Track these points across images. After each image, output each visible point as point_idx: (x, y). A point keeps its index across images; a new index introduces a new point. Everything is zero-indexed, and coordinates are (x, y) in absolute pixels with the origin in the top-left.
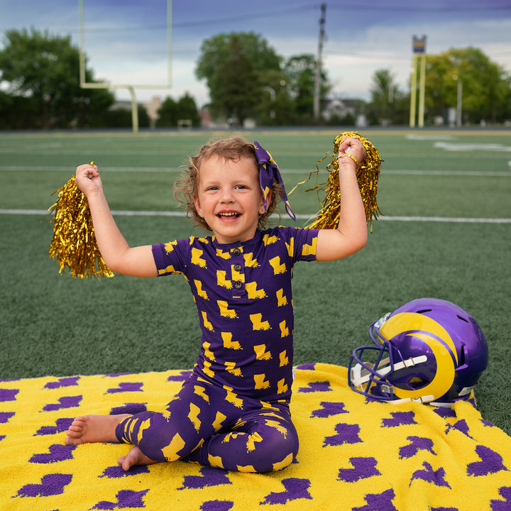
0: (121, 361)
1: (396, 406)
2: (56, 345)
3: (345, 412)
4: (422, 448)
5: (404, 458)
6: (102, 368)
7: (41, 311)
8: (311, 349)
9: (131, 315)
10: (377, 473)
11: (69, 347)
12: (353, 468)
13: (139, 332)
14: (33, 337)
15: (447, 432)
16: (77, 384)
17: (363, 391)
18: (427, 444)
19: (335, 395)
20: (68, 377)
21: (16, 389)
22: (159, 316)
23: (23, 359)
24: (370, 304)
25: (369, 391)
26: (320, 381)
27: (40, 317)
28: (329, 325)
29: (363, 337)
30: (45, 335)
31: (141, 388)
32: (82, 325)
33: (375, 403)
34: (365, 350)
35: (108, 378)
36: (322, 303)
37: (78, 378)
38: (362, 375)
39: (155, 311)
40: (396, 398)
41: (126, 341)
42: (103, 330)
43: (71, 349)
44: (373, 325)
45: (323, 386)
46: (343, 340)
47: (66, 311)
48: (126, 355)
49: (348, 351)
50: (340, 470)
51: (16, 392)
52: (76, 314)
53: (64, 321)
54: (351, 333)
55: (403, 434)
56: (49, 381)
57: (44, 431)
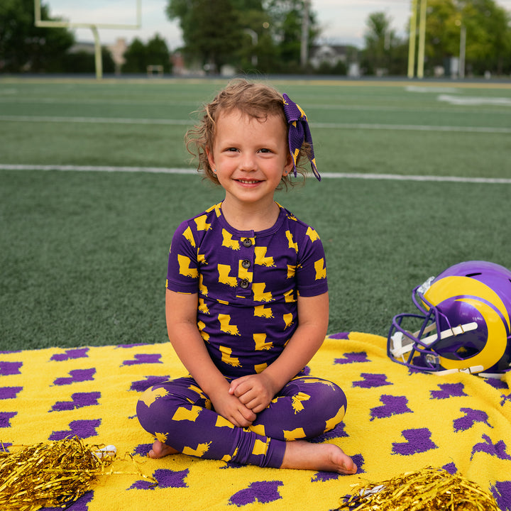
0: (131, 331)
1: (442, 377)
2: (54, 313)
3: (388, 384)
4: (479, 420)
5: (460, 431)
6: (111, 338)
7: (29, 277)
8: (338, 318)
9: (133, 281)
10: (433, 446)
11: (69, 316)
12: (407, 441)
13: (146, 299)
14: (27, 305)
15: (502, 403)
16: (87, 356)
17: (405, 362)
18: (482, 416)
19: (376, 365)
20: (75, 348)
21: (19, 361)
23: (19, 329)
24: (396, 270)
25: (412, 362)
26: (356, 351)
27: (29, 283)
28: (355, 292)
29: (394, 305)
30: (39, 303)
31: (160, 360)
32: (80, 292)
33: (420, 374)
34: (404, 318)
35: (121, 350)
36: (343, 268)
37: (87, 350)
38: (404, 345)
39: (159, 276)
40: (442, 369)
41: (133, 310)
42: (105, 297)
43: (72, 318)
44: (416, 291)
45: (361, 356)
46: (372, 309)
47: (58, 277)
48: (136, 324)
49: (381, 319)
50: (393, 444)
51: (20, 364)
52: (71, 280)
53: (59, 287)
54: (380, 301)
55: (453, 407)
56: (55, 353)
57: (60, 406)
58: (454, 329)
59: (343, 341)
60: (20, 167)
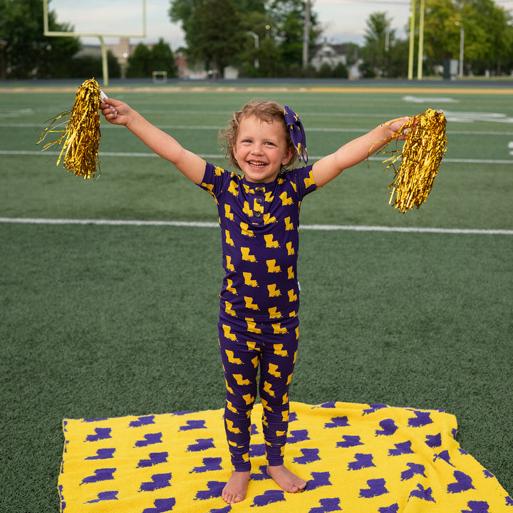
0: (181, 399)
2: (122, 384)
3: (361, 444)
4: (417, 472)
5: (405, 480)
6: (168, 407)
7: (97, 348)
8: (329, 386)
9: (176, 352)
10: (386, 491)
11: (134, 386)
12: (370, 488)
13: (187, 369)
14: (101, 376)
15: (434, 460)
16: (154, 423)
18: (421, 469)
20: (145, 416)
21: (109, 427)
22: (200, 352)
23: (101, 398)
24: (375, 337)
26: (339, 416)
27: (99, 355)
28: (342, 361)
30: (110, 374)
31: (205, 425)
32: (137, 363)
35: (177, 417)
36: (334, 336)
37: (153, 417)
39: (195, 347)
41: (179, 380)
42: (157, 368)
43: (136, 388)
45: (341, 421)
46: (354, 377)
47: (119, 348)
48: (183, 393)
49: (360, 387)
50: (361, 490)
51: (109, 430)
52: (129, 352)
54: (361, 369)
55: (403, 461)
56: (132, 420)
57: (143, 464)
59: (330, 409)
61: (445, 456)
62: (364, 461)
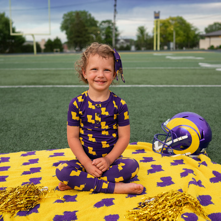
0: (52, 145)
1: (175, 157)
2: (21, 139)
3: (154, 161)
4: (190, 173)
5: (183, 177)
6: (44, 147)
7: (11, 126)
8: (132, 137)
9: (52, 126)
10: (173, 183)
11: (28, 140)
12: (162, 182)
13: (57, 133)
14: (11, 136)
15: (199, 166)
16: (35, 154)
17: (160, 152)
18: (192, 171)
19: (149, 154)
20: (31, 152)
21: (9, 157)
22: (64, 126)
23: (8, 145)
24: (154, 119)
25: (162, 152)
26: (140, 149)
27: (12, 128)
28: (138, 128)
29: (154, 132)
30: (16, 135)
31: (64, 155)
32: (31, 131)
33: (166, 157)
34: (159, 135)
35: (48, 152)
36: (133, 119)
37: (35, 152)
38: (159, 146)
39: (62, 124)
40: (174, 154)
41: (52, 137)
42: (41, 133)
43: (28, 141)
44: (163, 124)
45: (142, 151)
46: (146, 134)
47: (23, 126)
48: (54, 142)
49: (149, 138)
50: (157, 183)
51: (9, 158)
52: (28, 127)
53: (23, 129)
54: (148, 131)
55: (180, 168)
56: (23, 154)
57: (25, 173)
58: (179, 138)
59: (135, 145)
60: (6, 87)
61: (204, 164)
62: (157, 169)
